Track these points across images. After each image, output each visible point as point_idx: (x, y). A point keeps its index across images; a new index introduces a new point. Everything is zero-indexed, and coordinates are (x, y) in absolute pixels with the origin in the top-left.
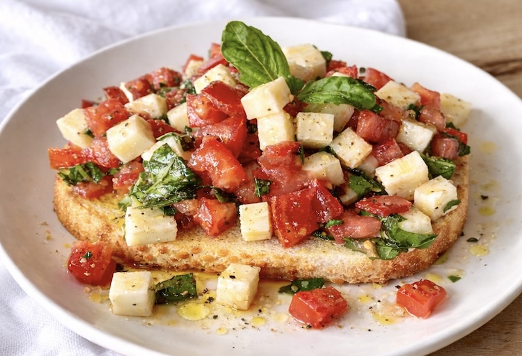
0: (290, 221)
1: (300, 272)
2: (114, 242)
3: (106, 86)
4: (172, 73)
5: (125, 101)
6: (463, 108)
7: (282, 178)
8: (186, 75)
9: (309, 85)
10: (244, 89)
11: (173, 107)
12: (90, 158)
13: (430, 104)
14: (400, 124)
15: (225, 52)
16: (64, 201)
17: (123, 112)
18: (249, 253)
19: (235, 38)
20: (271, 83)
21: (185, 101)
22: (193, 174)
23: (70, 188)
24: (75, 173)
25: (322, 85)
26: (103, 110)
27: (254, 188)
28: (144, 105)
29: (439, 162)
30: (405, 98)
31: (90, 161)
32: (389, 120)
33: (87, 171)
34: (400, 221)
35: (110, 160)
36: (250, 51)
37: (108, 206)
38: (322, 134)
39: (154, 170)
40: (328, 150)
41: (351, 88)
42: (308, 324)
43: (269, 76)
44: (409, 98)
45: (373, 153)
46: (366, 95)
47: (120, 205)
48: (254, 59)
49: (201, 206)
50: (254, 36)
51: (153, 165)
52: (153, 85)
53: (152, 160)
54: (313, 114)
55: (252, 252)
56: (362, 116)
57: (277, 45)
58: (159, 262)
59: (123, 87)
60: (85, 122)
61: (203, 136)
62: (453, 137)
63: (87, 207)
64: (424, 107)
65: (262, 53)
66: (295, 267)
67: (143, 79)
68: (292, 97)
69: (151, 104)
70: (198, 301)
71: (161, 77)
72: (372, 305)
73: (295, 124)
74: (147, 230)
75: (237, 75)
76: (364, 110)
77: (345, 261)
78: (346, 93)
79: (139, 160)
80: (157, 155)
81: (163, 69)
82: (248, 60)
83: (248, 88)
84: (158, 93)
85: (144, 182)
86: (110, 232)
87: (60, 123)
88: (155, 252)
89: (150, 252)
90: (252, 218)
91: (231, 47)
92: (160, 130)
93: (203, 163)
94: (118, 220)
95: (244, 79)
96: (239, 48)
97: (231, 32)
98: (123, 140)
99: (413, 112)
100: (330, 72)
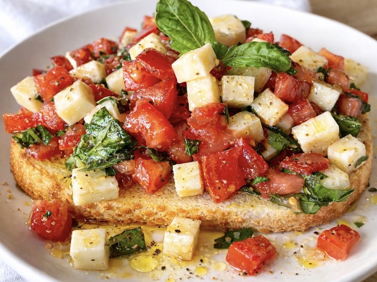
0: (220, 179)
1: (231, 224)
2: (63, 199)
3: (53, 56)
4: (110, 43)
5: (70, 67)
6: (362, 71)
7: (210, 138)
8: (122, 44)
9: (232, 50)
10: (175, 55)
11: (111, 72)
12: (40, 122)
13: (335, 67)
14: (311, 85)
15: (159, 22)
16: (18, 163)
17: (68, 78)
18: (184, 208)
19: (167, 9)
20: (199, 49)
21: (120, 67)
22: (128, 136)
23: (24, 150)
24: (27, 136)
25: (244, 49)
26: (51, 77)
27: (184, 147)
28: (86, 71)
29: (347, 121)
30: (315, 62)
31: (40, 124)
32: (302, 82)
33: (38, 134)
34: (322, 178)
35: (57, 123)
36: (180, 21)
37: (58, 167)
38: (245, 95)
39: (94, 132)
40: (249, 109)
41: (269, 52)
42: (244, 271)
43: (198, 42)
44: (318, 61)
45: (289, 112)
46: (283, 59)
47: (67, 165)
48: (184, 27)
49: (138, 167)
50: (185, 7)
51: (93, 128)
52: (94, 53)
53: (92, 123)
54: (236, 77)
55: (187, 207)
56: (280, 79)
57: (205, 15)
58: (106, 217)
59: (68, 56)
60: (35, 89)
61: (137, 99)
62: (357, 97)
63: (39, 168)
64: (331, 70)
65: (191, 22)
66: (226, 219)
67: (85, 48)
68: (217, 62)
69: (92, 70)
70: (147, 253)
71: (101, 46)
72: (296, 250)
73: (220, 86)
74: (91, 191)
75: (167, 42)
76: (280, 72)
77: (271, 215)
78: (264, 57)
79: (82, 122)
80: (96, 118)
81: (103, 40)
82: (178, 28)
83: (178, 53)
84: (98, 60)
85: (86, 144)
86: (60, 191)
87: (14, 90)
88: (101, 208)
89: (97, 209)
90: (184, 177)
91: (164, 17)
92: (100, 93)
93: (136, 125)
94: (66, 179)
95: (175, 46)
96: (171, 17)
97: (164, 4)
98: (69, 104)
99: (321, 75)
100: (250, 38)
